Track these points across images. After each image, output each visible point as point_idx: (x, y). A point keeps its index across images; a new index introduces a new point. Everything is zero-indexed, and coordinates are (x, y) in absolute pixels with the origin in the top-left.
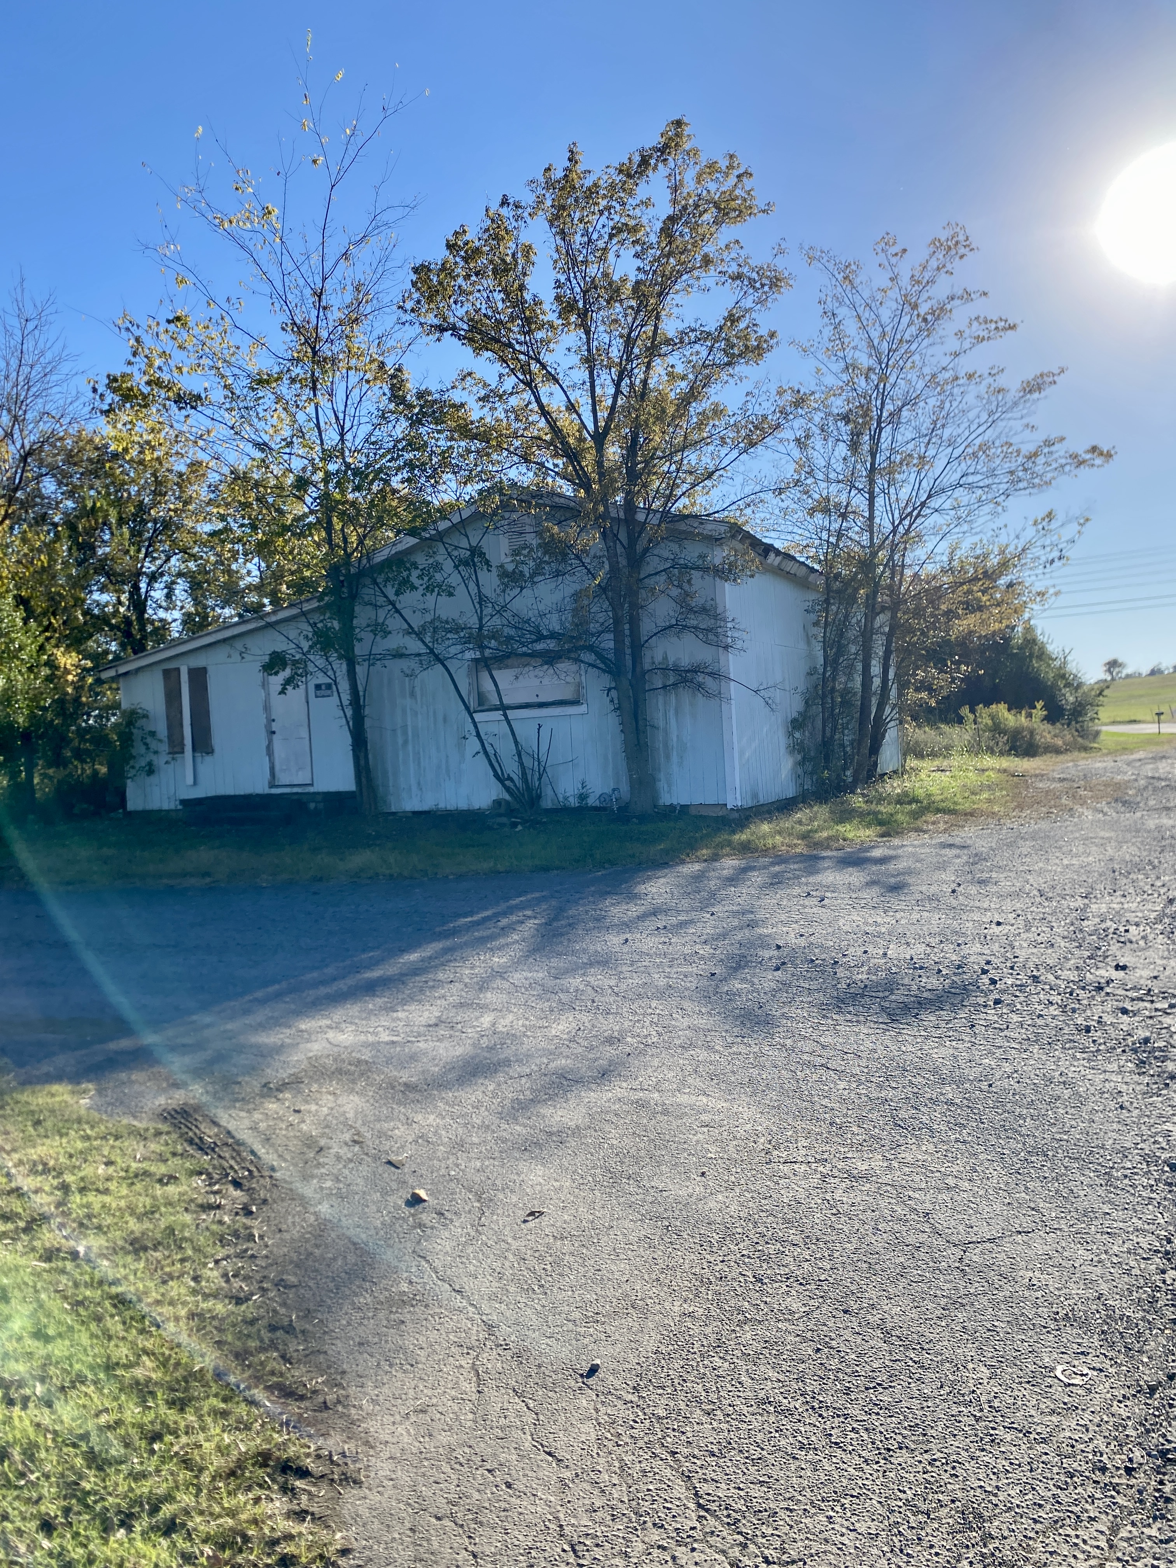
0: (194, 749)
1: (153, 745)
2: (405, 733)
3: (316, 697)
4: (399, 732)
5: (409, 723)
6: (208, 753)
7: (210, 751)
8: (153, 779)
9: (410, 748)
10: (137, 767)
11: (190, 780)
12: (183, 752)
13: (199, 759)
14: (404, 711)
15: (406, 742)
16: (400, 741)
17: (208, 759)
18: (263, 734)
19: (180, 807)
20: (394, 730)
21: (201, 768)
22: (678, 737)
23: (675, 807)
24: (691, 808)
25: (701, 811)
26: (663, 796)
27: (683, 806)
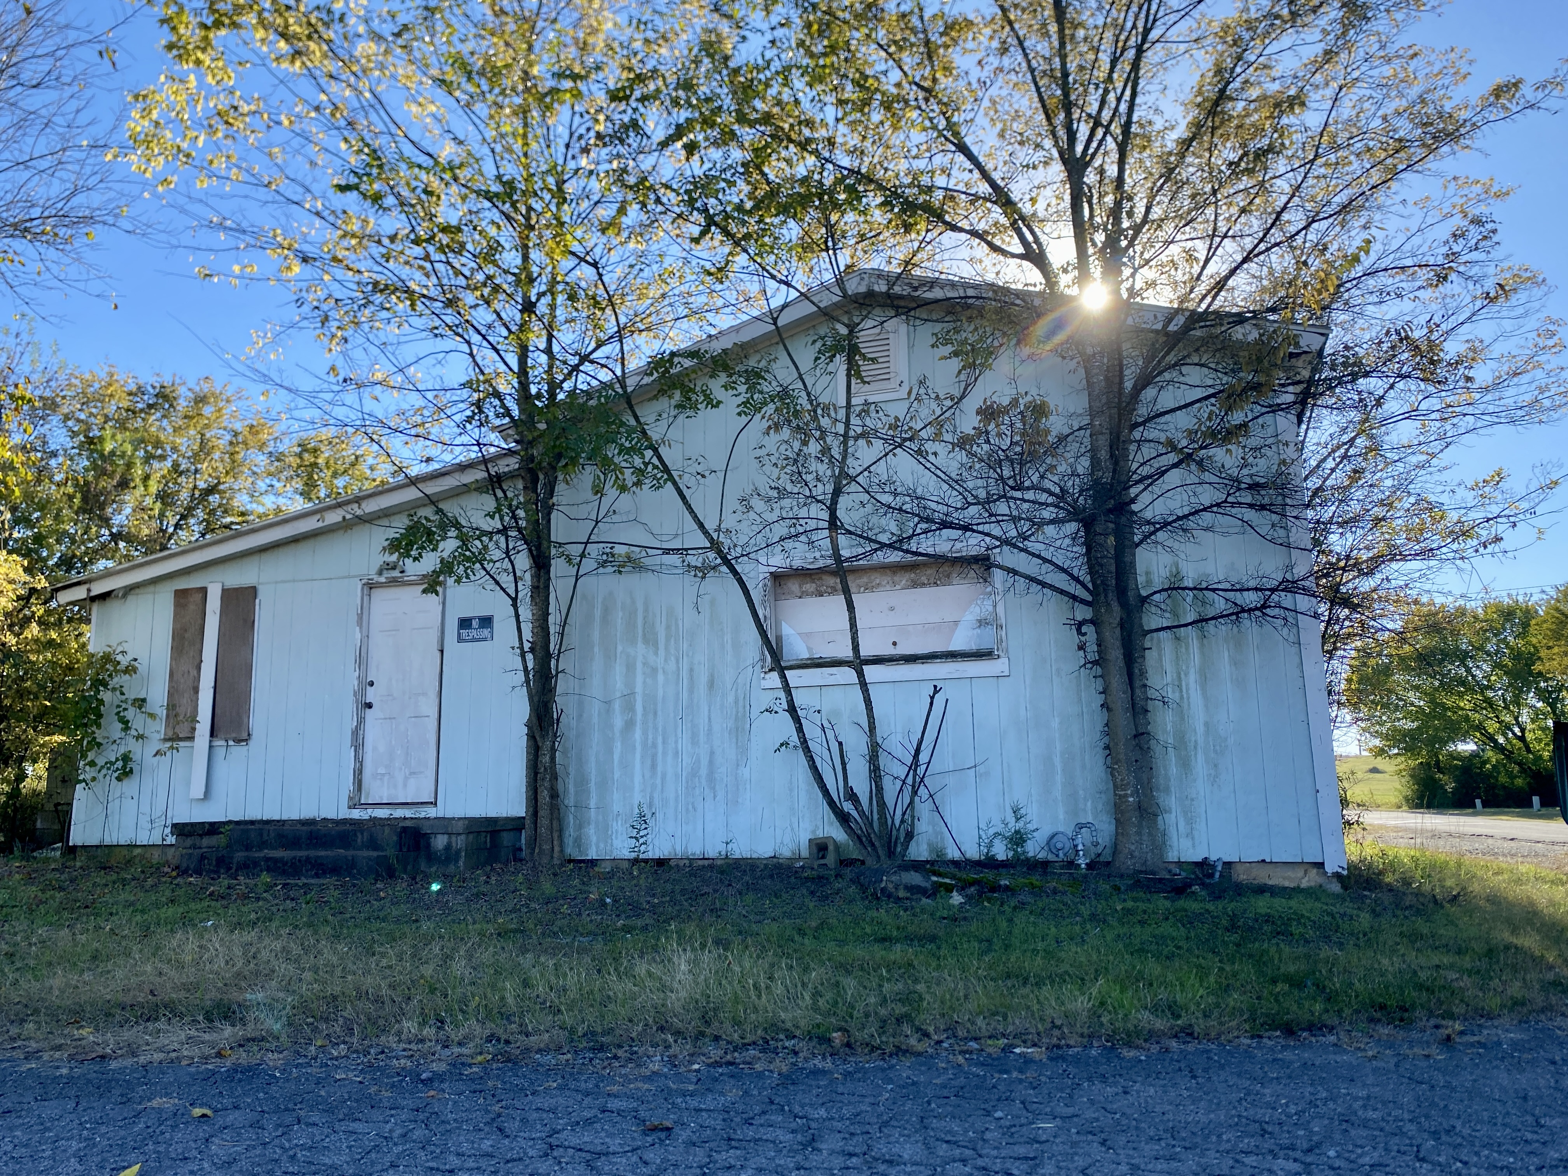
0: (213, 733)
1: (138, 721)
2: (629, 707)
3: (460, 640)
4: (617, 706)
5: (639, 689)
6: (238, 741)
7: (244, 739)
8: (129, 786)
9: (638, 734)
10: (101, 762)
11: (198, 790)
12: (191, 738)
13: (220, 752)
14: (630, 667)
15: (629, 725)
16: (618, 722)
17: (239, 751)
18: (349, 706)
19: (171, 840)
20: (608, 703)
21: (221, 768)
22: (1206, 724)
23: (1213, 867)
24: (1240, 868)
25: (1263, 877)
26: (1175, 844)
27: (1226, 864)
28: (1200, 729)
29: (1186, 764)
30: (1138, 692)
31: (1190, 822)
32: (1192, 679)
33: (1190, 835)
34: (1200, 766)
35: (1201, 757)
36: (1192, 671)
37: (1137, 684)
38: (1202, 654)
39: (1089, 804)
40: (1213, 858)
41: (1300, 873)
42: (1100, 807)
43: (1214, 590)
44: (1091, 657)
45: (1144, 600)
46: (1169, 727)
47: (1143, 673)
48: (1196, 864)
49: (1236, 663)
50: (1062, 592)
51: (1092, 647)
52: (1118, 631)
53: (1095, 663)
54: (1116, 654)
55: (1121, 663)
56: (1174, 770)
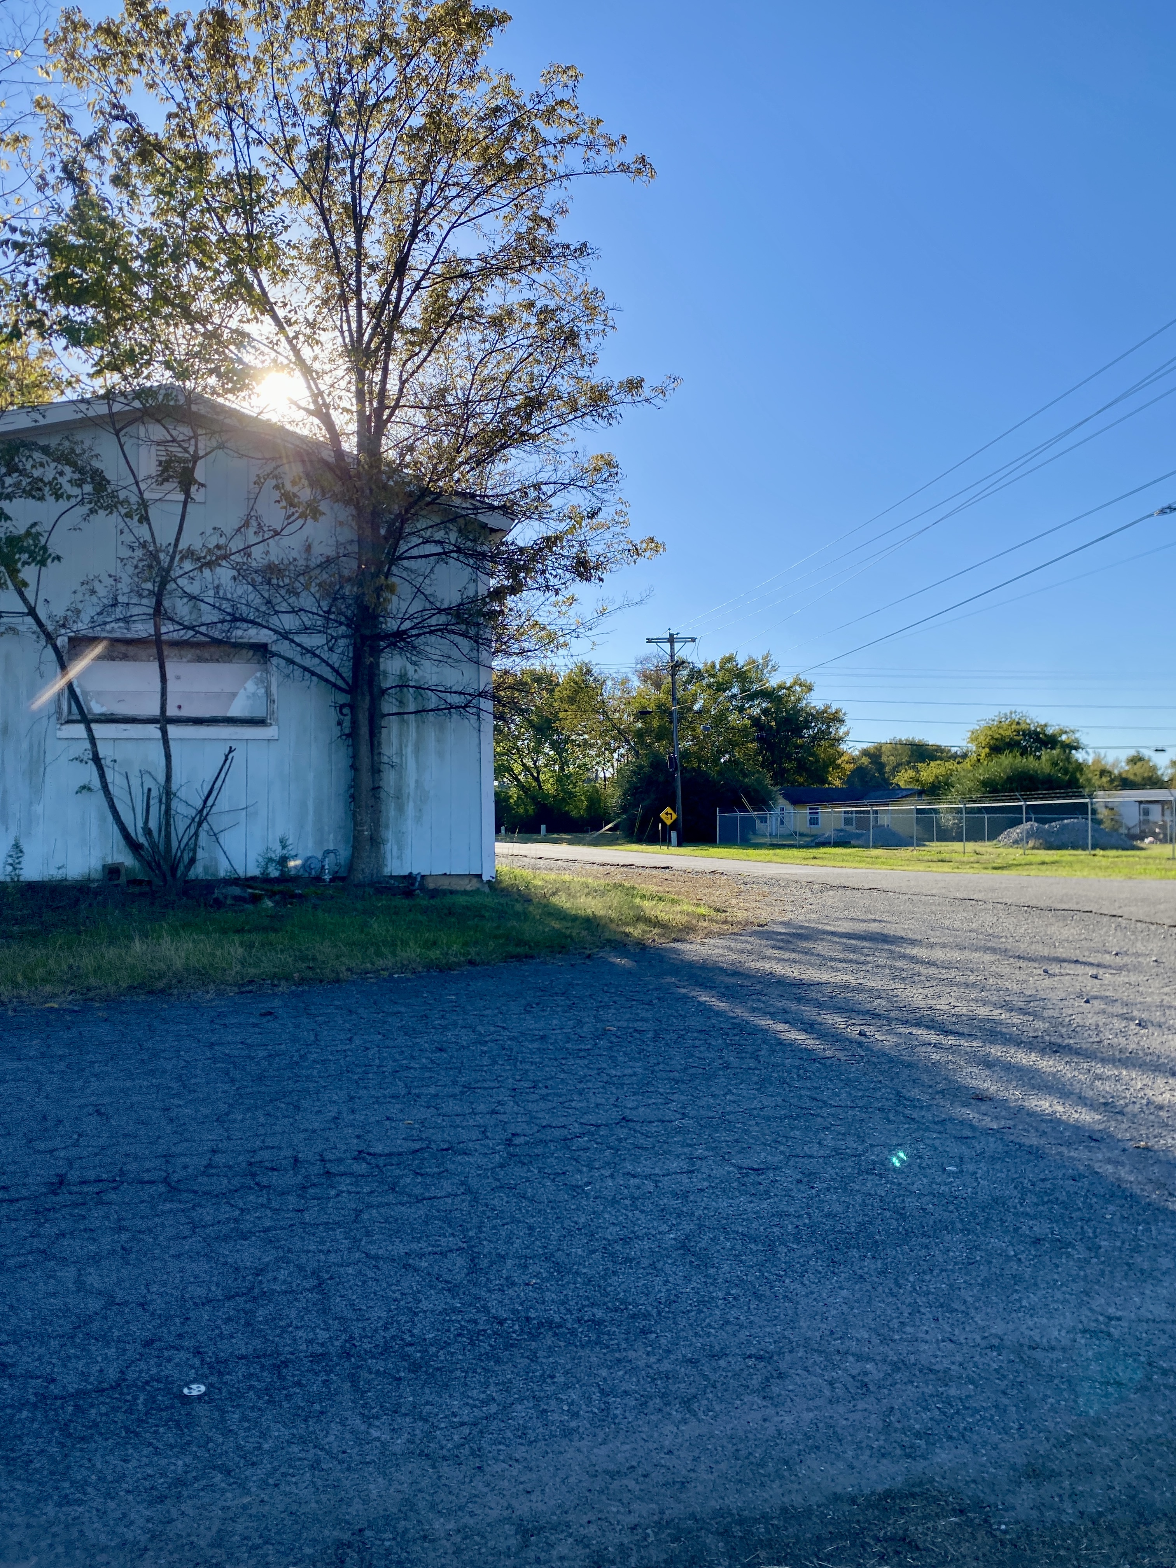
22: (417, 781)
23: (415, 878)
24: (429, 879)
25: (445, 884)
26: (389, 864)
27: (423, 876)
28: (412, 784)
29: (401, 809)
30: (376, 758)
31: (400, 848)
32: (409, 750)
33: (400, 857)
34: (410, 809)
35: (411, 804)
36: (410, 744)
37: (376, 752)
38: (418, 732)
39: (332, 836)
40: (415, 872)
41: (467, 881)
42: (339, 838)
43: (432, 690)
44: (347, 731)
45: (383, 692)
46: (392, 783)
47: (379, 744)
48: (404, 877)
49: (438, 741)
50: (327, 681)
51: (347, 723)
52: (367, 713)
53: (348, 735)
54: (364, 730)
55: (367, 737)
56: (392, 813)
